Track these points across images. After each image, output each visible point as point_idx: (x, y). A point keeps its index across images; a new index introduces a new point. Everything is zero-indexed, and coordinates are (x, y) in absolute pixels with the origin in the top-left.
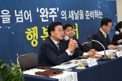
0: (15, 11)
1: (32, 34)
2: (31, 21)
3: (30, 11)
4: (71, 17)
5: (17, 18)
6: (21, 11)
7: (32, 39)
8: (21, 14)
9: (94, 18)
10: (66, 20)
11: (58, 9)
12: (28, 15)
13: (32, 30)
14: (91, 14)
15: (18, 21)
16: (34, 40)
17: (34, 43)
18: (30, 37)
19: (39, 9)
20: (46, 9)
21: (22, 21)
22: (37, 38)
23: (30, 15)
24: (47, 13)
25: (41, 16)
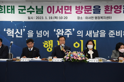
0: (37, 31)
1: (48, 44)
2: (48, 37)
3: (48, 31)
4: (89, 35)
5: (38, 35)
6: (41, 31)
7: (48, 47)
8: (40, 32)
9: (121, 37)
10: (82, 37)
11: (74, 29)
12: (46, 33)
13: (48, 42)
14: (117, 33)
15: (38, 36)
16: (50, 48)
17: (49, 50)
18: (46, 46)
19: (56, 30)
20: (62, 30)
21: (41, 37)
22: (52, 47)
23: (48, 33)
24: (63, 32)
25: (57, 34)
